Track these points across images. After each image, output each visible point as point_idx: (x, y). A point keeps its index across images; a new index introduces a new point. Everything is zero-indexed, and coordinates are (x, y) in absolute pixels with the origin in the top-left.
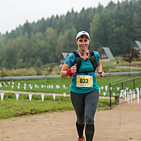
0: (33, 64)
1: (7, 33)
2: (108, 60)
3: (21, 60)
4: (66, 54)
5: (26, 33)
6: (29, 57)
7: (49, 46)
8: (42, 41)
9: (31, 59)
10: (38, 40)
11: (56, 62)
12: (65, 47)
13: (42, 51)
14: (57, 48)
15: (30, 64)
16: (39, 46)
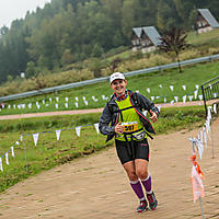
0: (88, 54)
1: (38, 9)
2: (210, 29)
3: (68, 51)
4: (140, 29)
5: (69, 5)
6: (80, 43)
7: (110, 20)
8: (98, 15)
9: (84, 46)
10: (90, 14)
11: (125, 45)
12: (136, 18)
13: (100, 31)
14: (123, 21)
15: (83, 54)
16: (93, 23)
